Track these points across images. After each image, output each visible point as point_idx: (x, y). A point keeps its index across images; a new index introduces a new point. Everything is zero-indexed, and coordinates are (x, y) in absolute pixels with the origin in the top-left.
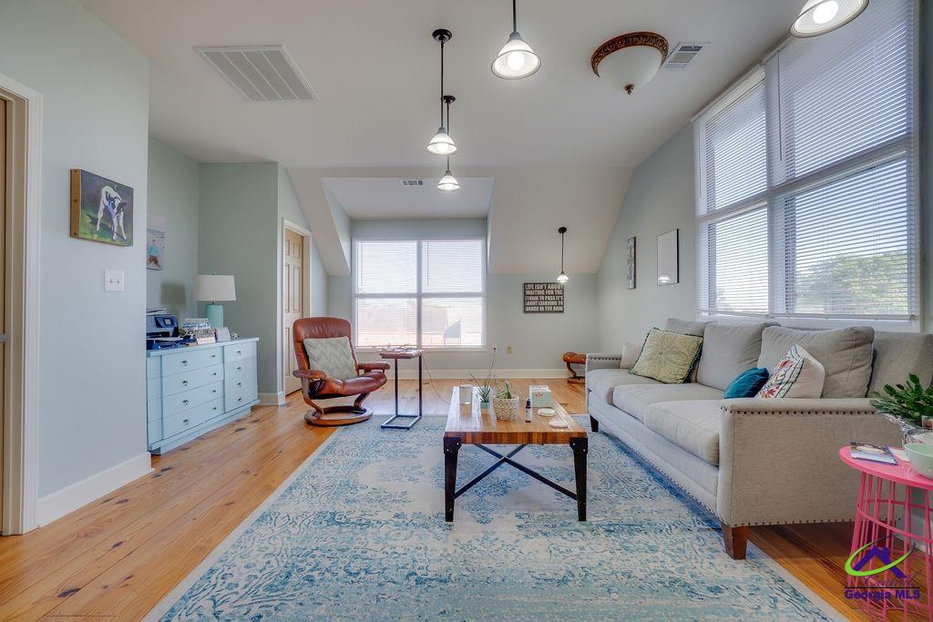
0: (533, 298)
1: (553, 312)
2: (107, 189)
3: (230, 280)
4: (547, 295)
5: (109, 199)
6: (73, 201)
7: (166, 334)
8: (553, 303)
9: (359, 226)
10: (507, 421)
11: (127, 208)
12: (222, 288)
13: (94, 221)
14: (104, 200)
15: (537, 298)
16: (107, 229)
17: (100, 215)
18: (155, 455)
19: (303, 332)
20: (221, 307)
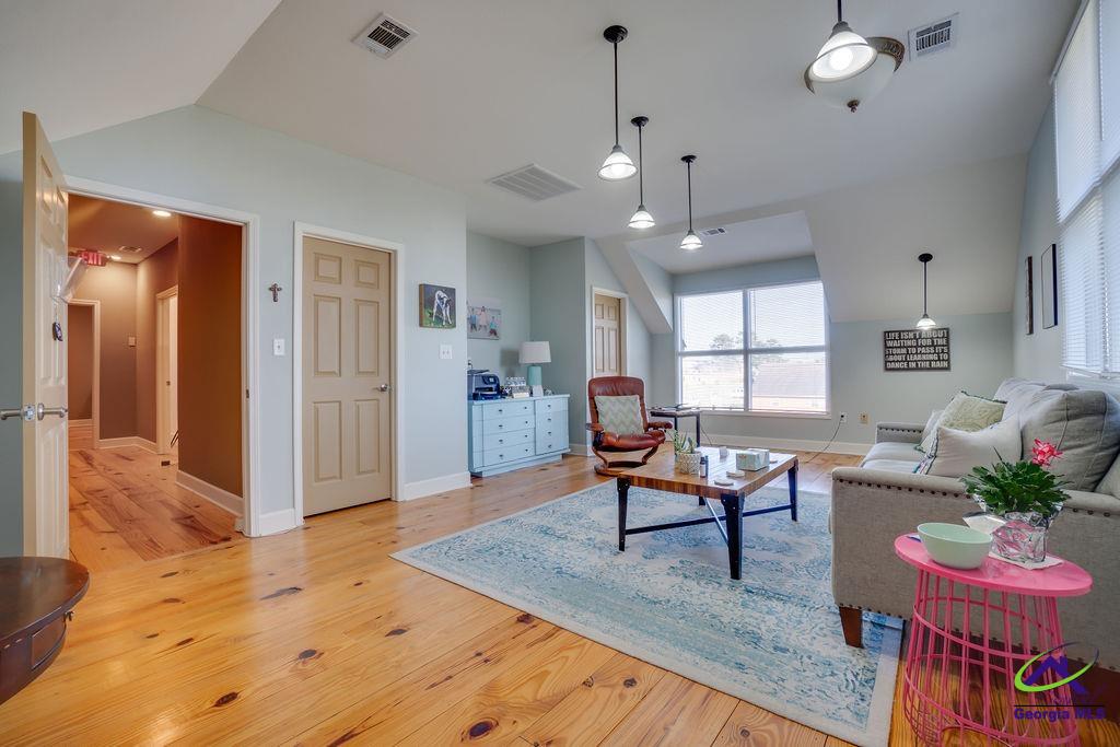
0: (898, 351)
1: (930, 369)
2: (439, 293)
3: (546, 344)
4: (922, 346)
5: (440, 299)
6: (420, 304)
7: (491, 389)
8: (931, 357)
9: (680, 281)
10: (687, 473)
11: (452, 304)
12: (540, 352)
13: (431, 315)
14: (437, 300)
15: (904, 351)
16: (439, 320)
17: (435, 310)
18: (475, 477)
19: (598, 390)
20: (539, 369)
